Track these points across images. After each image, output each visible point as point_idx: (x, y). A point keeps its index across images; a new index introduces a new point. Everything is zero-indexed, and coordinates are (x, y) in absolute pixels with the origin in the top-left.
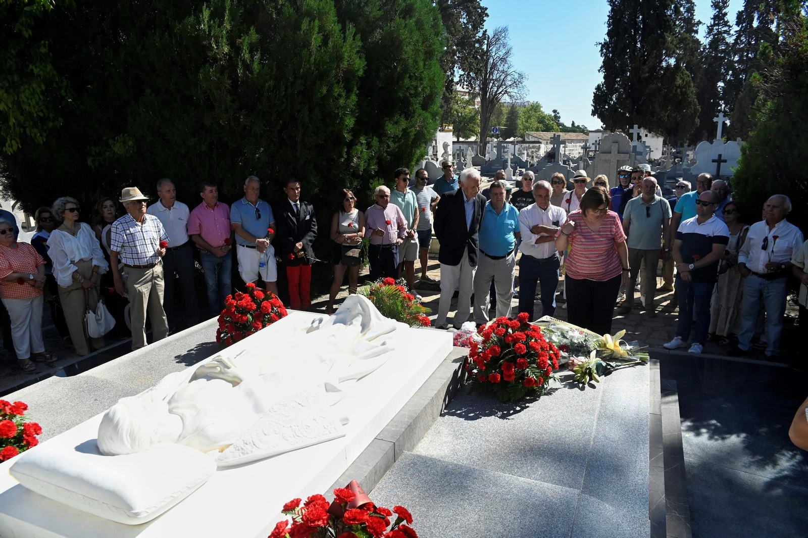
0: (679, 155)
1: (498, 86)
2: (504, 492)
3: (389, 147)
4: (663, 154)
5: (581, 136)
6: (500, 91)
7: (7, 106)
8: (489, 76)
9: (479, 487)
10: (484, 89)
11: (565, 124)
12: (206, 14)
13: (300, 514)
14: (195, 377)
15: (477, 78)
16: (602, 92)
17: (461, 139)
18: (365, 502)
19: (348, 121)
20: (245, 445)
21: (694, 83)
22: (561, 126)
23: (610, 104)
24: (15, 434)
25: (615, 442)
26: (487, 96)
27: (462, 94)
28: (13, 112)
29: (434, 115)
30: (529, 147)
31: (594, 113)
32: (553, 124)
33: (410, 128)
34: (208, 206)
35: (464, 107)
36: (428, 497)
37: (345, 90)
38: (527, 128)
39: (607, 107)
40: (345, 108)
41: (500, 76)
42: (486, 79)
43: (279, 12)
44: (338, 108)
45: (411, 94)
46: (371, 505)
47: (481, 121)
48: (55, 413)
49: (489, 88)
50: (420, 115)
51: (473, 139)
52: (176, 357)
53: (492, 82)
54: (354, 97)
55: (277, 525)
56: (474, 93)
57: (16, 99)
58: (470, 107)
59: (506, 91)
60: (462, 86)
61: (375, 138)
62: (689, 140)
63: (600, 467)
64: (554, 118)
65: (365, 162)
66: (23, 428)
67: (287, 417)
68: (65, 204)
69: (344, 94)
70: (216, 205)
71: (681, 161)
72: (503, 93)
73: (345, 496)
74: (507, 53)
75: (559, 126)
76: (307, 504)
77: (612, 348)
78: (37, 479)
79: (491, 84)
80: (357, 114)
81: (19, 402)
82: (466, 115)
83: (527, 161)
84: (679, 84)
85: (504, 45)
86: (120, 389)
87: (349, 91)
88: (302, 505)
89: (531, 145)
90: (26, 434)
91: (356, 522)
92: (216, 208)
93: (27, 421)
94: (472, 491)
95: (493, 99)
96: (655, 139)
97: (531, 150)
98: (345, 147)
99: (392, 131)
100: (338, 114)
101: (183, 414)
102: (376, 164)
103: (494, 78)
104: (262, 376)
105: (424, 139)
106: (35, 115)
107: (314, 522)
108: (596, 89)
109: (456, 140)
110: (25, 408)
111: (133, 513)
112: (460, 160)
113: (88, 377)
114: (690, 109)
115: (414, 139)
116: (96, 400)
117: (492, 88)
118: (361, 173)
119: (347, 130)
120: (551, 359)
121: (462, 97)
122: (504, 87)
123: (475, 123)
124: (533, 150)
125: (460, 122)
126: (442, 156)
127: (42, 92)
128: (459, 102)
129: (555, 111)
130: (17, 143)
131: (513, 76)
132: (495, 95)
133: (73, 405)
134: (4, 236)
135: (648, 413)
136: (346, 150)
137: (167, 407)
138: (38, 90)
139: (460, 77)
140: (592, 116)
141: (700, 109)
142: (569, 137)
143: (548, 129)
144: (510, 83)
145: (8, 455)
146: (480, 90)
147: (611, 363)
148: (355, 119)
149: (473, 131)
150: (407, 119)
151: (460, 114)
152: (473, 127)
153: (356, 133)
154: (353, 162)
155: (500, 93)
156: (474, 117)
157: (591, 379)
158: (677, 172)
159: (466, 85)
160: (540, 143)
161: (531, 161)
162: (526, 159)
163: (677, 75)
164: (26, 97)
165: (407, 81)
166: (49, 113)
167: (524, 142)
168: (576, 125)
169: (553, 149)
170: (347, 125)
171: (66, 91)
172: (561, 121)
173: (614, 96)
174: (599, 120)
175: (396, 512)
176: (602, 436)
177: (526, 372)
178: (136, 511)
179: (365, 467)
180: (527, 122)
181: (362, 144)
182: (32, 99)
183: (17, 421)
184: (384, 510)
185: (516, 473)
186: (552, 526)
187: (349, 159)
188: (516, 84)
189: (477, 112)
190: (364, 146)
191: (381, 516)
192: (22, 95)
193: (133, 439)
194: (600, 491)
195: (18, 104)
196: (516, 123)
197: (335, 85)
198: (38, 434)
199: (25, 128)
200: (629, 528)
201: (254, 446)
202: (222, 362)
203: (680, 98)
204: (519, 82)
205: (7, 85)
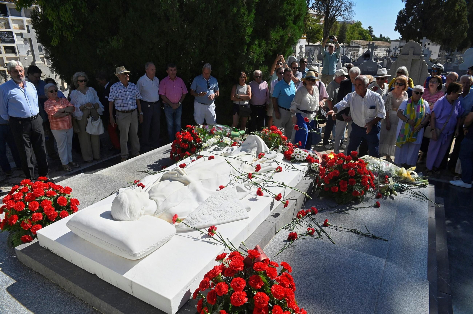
0: (450, 57)
1: (336, 10)
2: (340, 257)
3: (272, 47)
4: (439, 56)
5: (386, 44)
6: (337, 14)
7: (53, 18)
8: (331, 4)
9: (325, 253)
10: (327, 12)
11: (376, 36)
13: (227, 262)
14: (162, 179)
15: (324, 5)
16: (403, 15)
17: (310, 44)
18: (265, 258)
19: (249, 30)
20: (192, 220)
21: (467, 8)
22: (373, 37)
23: (407, 23)
24: (66, 204)
25: (407, 232)
26: (329, 17)
27: (313, 15)
28: (56, 22)
29: (300, 28)
30: (352, 50)
31: (396, 29)
32: (368, 35)
33: (285, 36)
34: (171, 79)
35: (313, 23)
36: (295, 256)
37: (247, 11)
38: (351, 38)
39: (405, 25)
40: (247, 22)
41: (338, 4)
42: (328, 6)
44: (243, 22)
45: (287, 14)
46: (268, 260)
47: (324, 33)
48: (84, 194)
49: (330, 12)
50: (292, 27)
51: (318, 43)
52: (148, 166)
53: (332, 8)
54: (253, 15)
55: (214, 267)
56: (321, 15)
57: (58, 14)
58: (317, 24)
59: (341, 14)
60: (313, 10)
61: (263, 41)
62: (458, 47)
63: (397, 247)
64: (369, 31)
65: (257, 56)
66: (70, 201)
67: (216, 205)
68: (78, 77)
69: (247, 13)
70: (175, 78)
71: (451, 61)
72: (339, 15)
73: (254, 254)
75: (372, 37)
76: (230, 257)
77: (406, 176)
78: (81, 230)
79: (332, 9)
80: (254, 26)
81: (68, 187)
82: (315, 29)
83: (351, 58)
84: (457, 10)
86: (118, 182)
87: (250, 11)
88: (227, 257)
89: (354, 49)
90: (72, 204)
91: (261, 270)
92: (175, 80)
93: (72, 198)
94: (321, 255)
95: (332, 19)
96: (434, 47)
97: (353, 52)
98: (246, 46)
99: (274, 36)
100: (243, 25)
101: (157, 200)
102: (263, 57)
103: (334, 5)
104: (201, 180)
105: (292, 42)
106: (68, 24)
107: (236, 268)
108: (399, 13)
109: (307, 44)
110: (71, 190)
111: (133, 254)
112: (310, 57)
113: (100, 174)
114: (461, 27)
115: (287, 42)
116: (105, 188)
117: (332, 12)
118: (255, 62)
119: (248, 35)
120: (369, 180)
121: (313, 17)
122: (340, 11)
123: (320, 34)
124: (355, 51)
125: (311, 33)
126: (299, 53)
127: (72, 10)
128: (311, 21)
129: (370, 27)
130: (58, 39)
131: (346, 4)
132: (334, 16)
133: (93, 190)
134: (52, 94)
135: (427, 217)
136: (246, 48)
137: (148, 195)
138: (69, 9)
139: (313, 4)
140: (395, 31)
141: (469, 26)
142: (378, 44)
143: (364, 38)
144: (343, 9)
145: (64, 215)
146: (324, 13)
147: (404, 185)
148: (253, 29)
149: (318, 39)
150: (283, 30)
151: (311, 28)
152: (318, 36)
153: (253, 37)
154: (250, 55)
155: (337, 15)
156: (320, 30)
157: (391, 193)
158: (448, 68)
159: (316, 10)
160: (359, 47)
161: (353, 59)
162: (350, 57)
163: (457, 3)
164: (63, 13)
165: (285, 6)
166: (75, 23)
167: (349, 46)
168: (383, 36)
169: (368, 51)
170: (247, 32)
171: (84, 10)
172: (374, 33)
173: (411, 18)
174: (399, 33)
175: (282, 265)
176: (399, 228)
177: (354, 188)
178: (135, 253)
179: (259, 236)
180: (352, 34)
181: (256, 44)
182: (66, 14)
183: (67, 197)
184: (274, 263)
185: (346, 246)
186: (369, 279)
187: (248, 54)
188: (348, 10)
189: (321, 27)
190: (257, 46)
191: (273, 267)
192: (61, 12)
193: (131, 213)
194: (397, 261)
195: (59, 18)
196: (345, 35)
197: (242, 8)
198: (77, 205)
199: (62, 31)
200: (415, 285)
201: (197, 221)
202: (178, 171)
203: (457, 18)
204: (350, 8)
205: (53, 5)
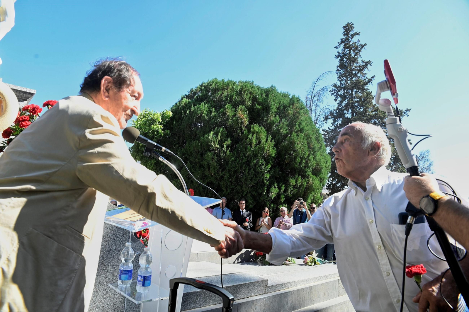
12: (212, 133)
19: (266, 175)
40: (265, 170)
43: (242, 133)
45: (303, 166)
50: (311, 177)
54: (270, 165)
61: (283, 185)
69: (264, 164)
74: (430, 164)
80: (271, 173)
85: (428, 160)
87: (267, 163)
99: (293, 183)
100: (261, 172)
119: (266, 179)
136: (266, 189)
153: (271, 181)
181: (275, 187)
187: (268, 193)
197: (260, 160)
